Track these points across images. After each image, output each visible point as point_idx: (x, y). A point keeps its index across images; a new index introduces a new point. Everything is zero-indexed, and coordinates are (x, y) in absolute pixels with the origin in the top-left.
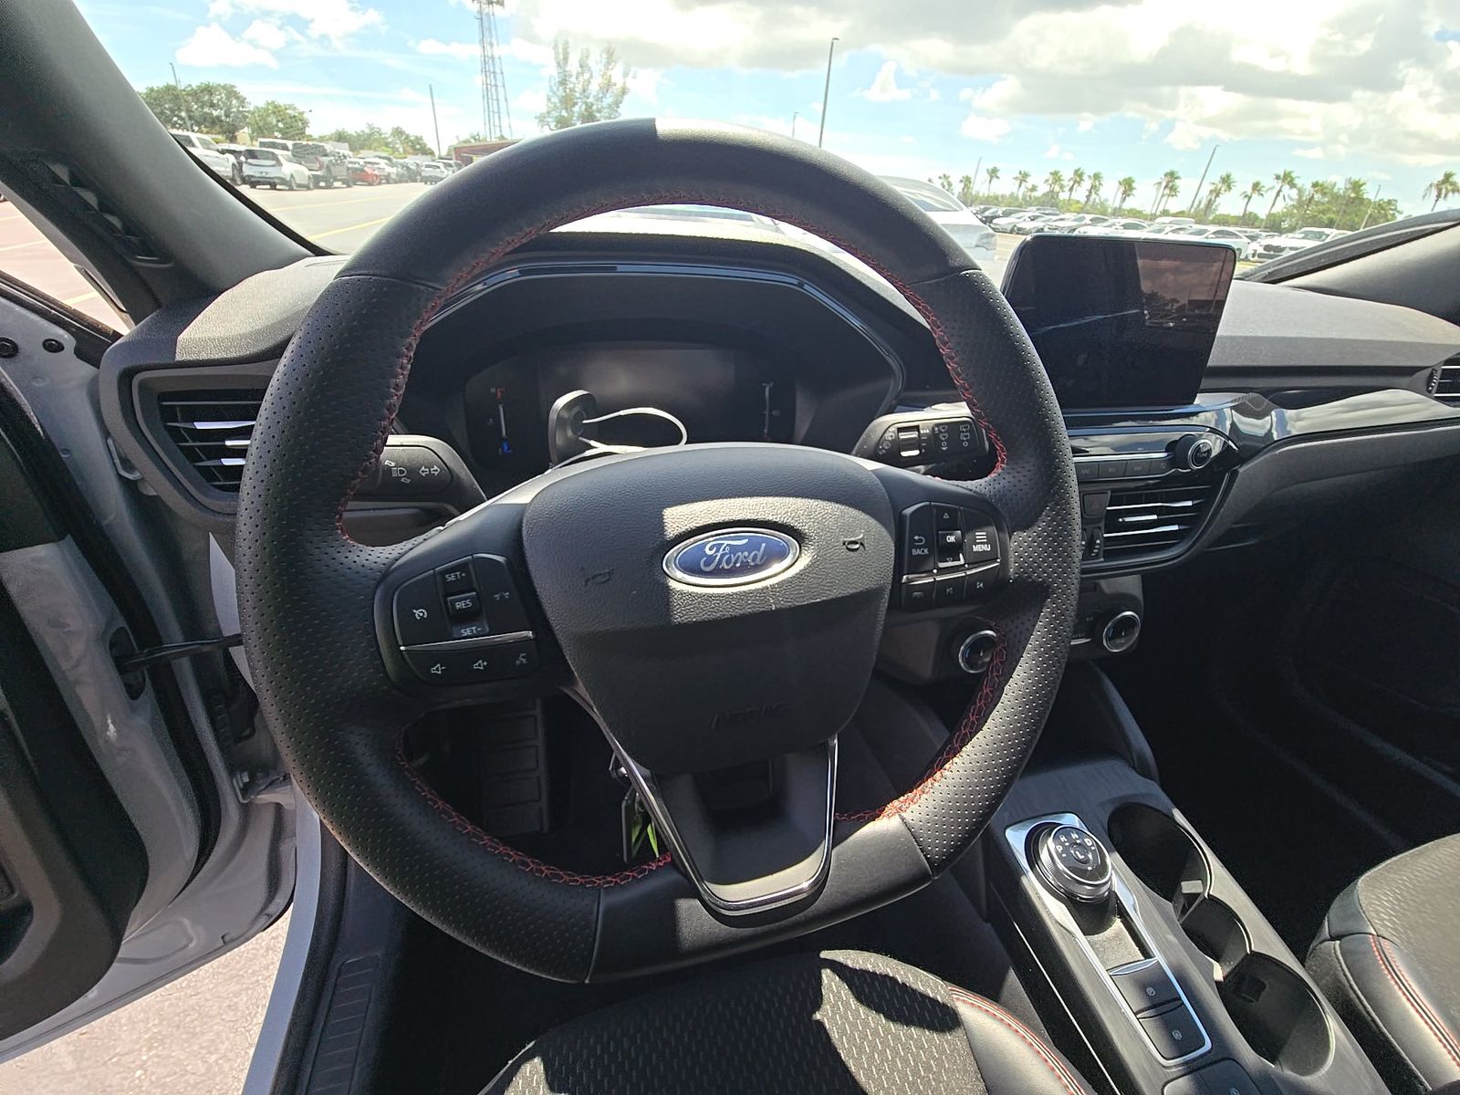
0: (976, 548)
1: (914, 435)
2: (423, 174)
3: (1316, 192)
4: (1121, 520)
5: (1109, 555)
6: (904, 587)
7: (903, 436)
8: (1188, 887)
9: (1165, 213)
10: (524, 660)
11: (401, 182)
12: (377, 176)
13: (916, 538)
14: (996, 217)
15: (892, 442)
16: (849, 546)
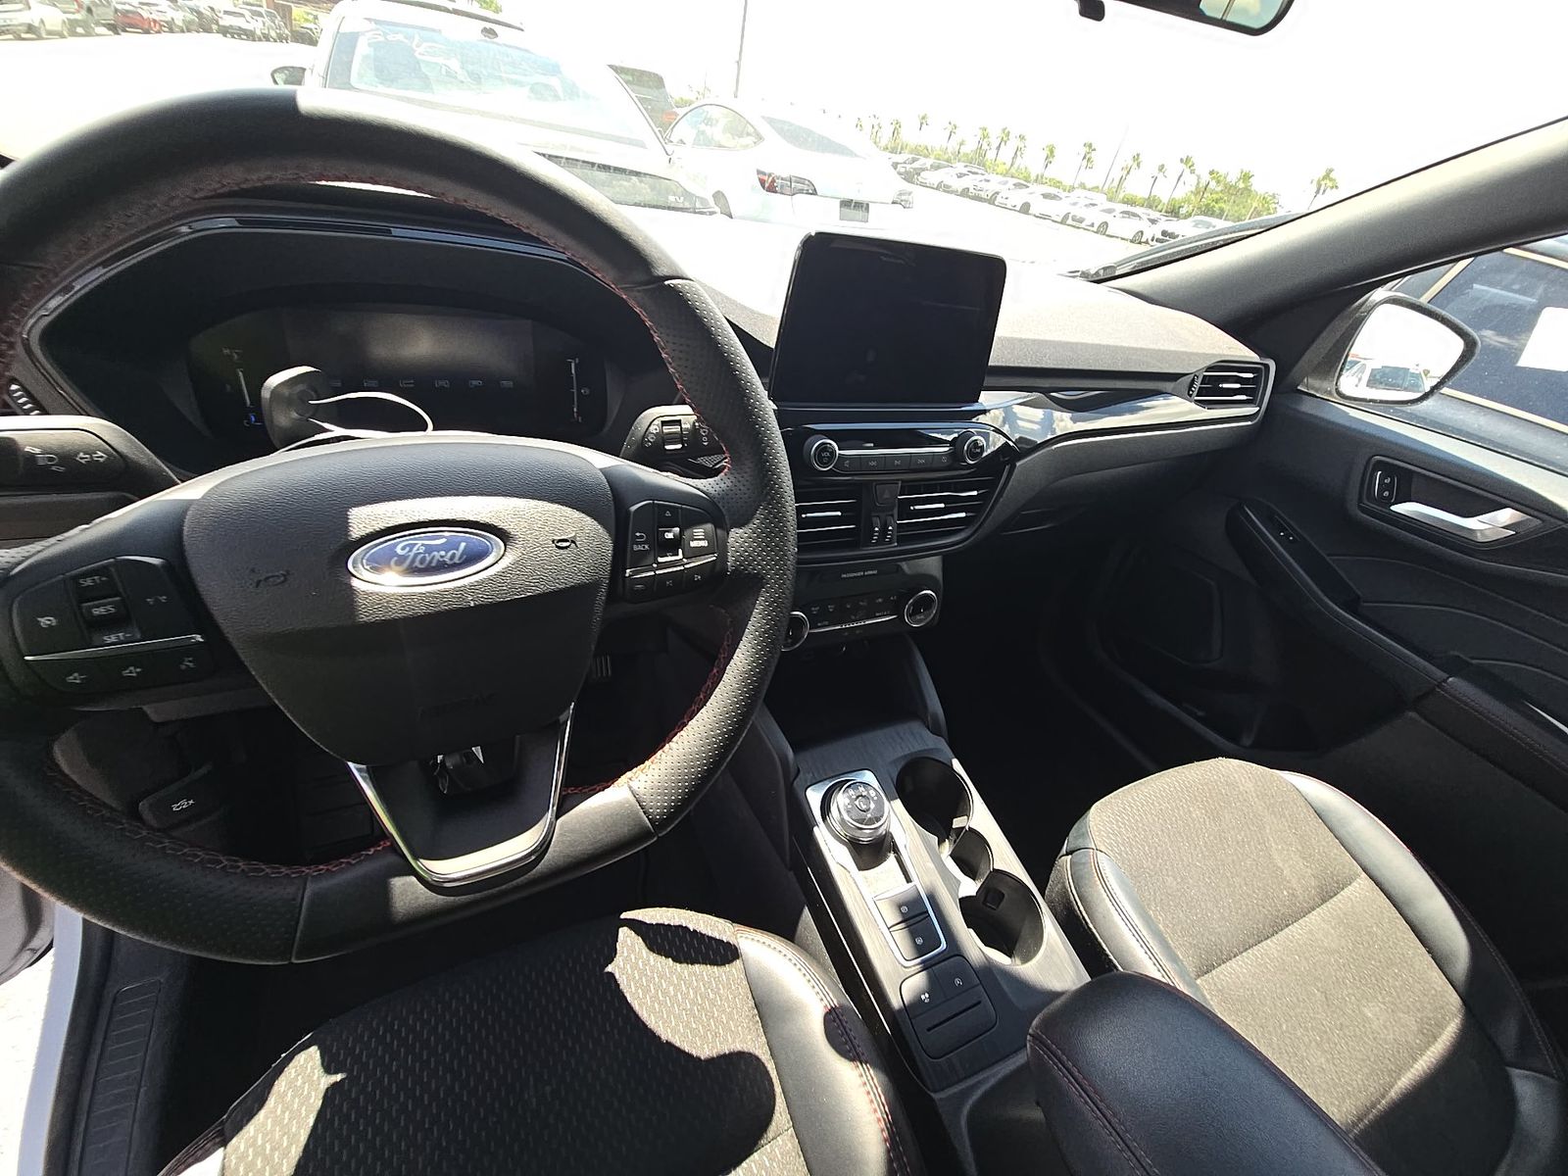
0: (693, 544)
1: (676, 429)
2: (221, 23)
3: (1213, 179)
4: (912, 508)
5: (901, 540)
6: (627, 581)
7: (667, 429)
8: (957, 823)
9: (1083, 186)
10: (191, 665)
11: (189, 31)
12: (155, 21)
13: (638, 534)
14: (923, 170)
15: (656, 435)
16: (560, 544)
